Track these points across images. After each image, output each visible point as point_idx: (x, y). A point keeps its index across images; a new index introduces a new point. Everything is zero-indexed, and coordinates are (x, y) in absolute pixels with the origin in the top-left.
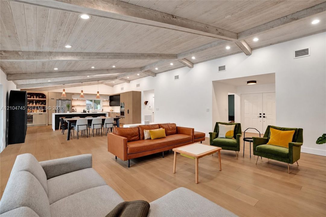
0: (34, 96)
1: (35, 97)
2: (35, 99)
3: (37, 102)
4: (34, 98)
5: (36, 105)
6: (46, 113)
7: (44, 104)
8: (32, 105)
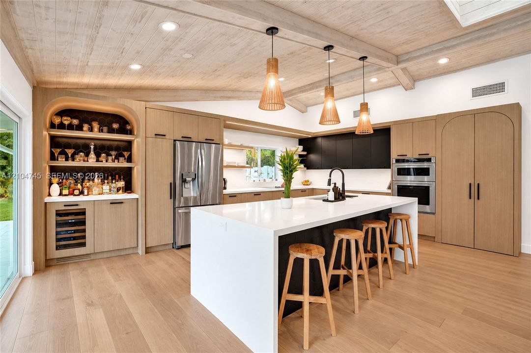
0: (90, 125)
1: (96, 126)
2: (96, 134)
3: (102, 149)
4: (91, 130)
5: (98, 161)
6: (137, 199)
7: (126, 157)
8: (84, 161)
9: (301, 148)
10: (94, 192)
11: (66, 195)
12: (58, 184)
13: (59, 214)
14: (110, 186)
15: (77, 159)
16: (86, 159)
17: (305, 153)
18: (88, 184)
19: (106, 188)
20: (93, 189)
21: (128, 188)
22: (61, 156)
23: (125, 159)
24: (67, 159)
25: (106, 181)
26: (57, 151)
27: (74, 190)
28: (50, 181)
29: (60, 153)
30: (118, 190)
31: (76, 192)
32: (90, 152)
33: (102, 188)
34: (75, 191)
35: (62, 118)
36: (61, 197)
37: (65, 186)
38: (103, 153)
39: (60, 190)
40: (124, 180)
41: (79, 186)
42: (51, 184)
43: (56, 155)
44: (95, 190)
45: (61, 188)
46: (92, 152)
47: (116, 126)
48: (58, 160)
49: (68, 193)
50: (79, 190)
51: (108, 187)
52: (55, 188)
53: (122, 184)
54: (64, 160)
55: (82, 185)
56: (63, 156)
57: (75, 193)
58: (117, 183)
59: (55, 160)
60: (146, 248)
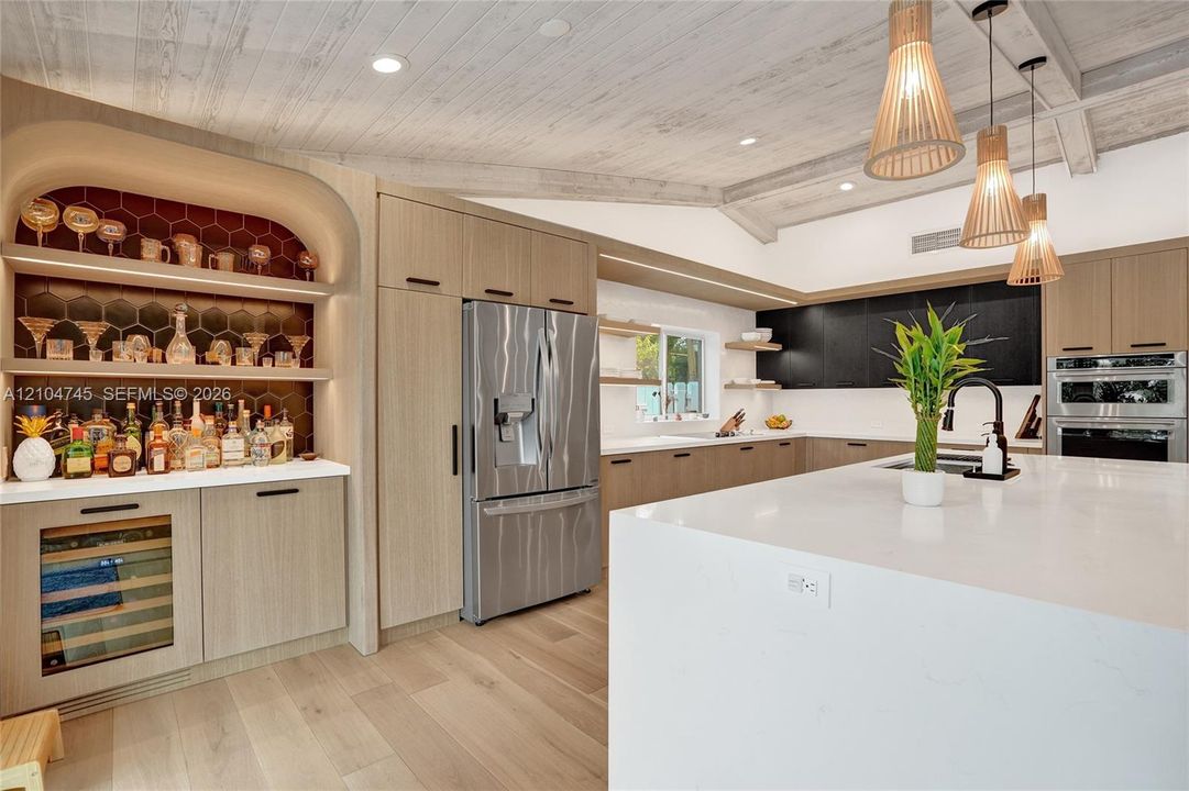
0: (169, 242)
1: (190, 247)
4: (172, 258)
5: (201, 360)
6: (345, 477)
7: (298, 351)
8: (150, 361)
9: (767, 333)
10: (188, 464)
11: (79, 475)
12: (46, 436)
13: (51, 541)
14: (247, 440)
15: (124, 354)
16: (157, 352)
17: (777, 348)
18: (166, 435)
19: (233, 444)
20: (188, 453)
21: (304, 445)
22: (56, 341)
23: (294, 357)
24: (82, 353)
25: (232, 425)
26: (39, 328)
27: (110, 457)
28: (15, 428)
29: (54, 334)
30: (275, 451)
31: (122, 463)
32: (171, 334)
33: (219, 448)
34: (117, 460)
35: (62, 210)
36: (60, 481)
37: (78, 444)
38: (218, 338)
39: (58, 458)
40: (290, 420)
41: (133, 443)
42: (16, 438)
43: (38, 338)
44: (194, 454)
45: (61, 451)
46: (181, 333)
47: (259, 254)
48: (44, 356)
49: (89, 468)
50: (132, 454)
51: (241, 444)
52: (37, 453)
53: (283, 432)
54: (71, 355)
55: (143, 441)
56: (69, 344)
57: (117, 468)
58: (268, 429)
59: (32, 355)
60: (380, 631)
